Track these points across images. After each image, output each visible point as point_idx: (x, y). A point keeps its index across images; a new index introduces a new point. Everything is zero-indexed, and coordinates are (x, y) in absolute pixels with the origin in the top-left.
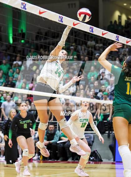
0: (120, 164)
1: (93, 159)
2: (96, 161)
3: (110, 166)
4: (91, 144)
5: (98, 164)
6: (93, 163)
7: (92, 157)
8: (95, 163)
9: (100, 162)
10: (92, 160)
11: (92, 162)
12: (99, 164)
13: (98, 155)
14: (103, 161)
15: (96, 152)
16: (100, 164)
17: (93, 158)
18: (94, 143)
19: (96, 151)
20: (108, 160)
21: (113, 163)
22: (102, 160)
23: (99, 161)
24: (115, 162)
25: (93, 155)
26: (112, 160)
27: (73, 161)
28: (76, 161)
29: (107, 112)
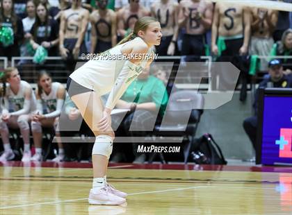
0: (272, 171)
1: (201, 157)
2: (209, 163)
3: (247, 175)
4: (197, 117)
5: (215, 170)
6: (202, 168)
7: (198, 154)
8: (204, 169)
9: (220, 166)
10: (197, 162)
11: (197, 166)
12: (217, 172)
13: (215, 146)
14: (228, 164)
15: (209, 139)
16: (221, 170)
17: (202, 155)
18: (202, 116)
19: (210, 136)
20: (240, 161)
21: (254, 169)
22: (226, 160)
23: (217, 163)
24: (260, 166)
25: (201, 148)
26: (252, 162)
27: (146, 163)
28: (154, 163)
29: (237, 33)
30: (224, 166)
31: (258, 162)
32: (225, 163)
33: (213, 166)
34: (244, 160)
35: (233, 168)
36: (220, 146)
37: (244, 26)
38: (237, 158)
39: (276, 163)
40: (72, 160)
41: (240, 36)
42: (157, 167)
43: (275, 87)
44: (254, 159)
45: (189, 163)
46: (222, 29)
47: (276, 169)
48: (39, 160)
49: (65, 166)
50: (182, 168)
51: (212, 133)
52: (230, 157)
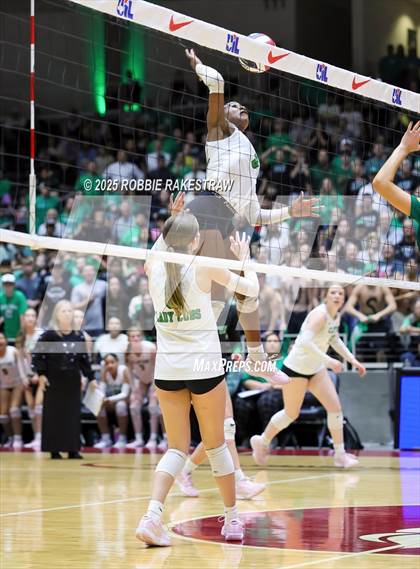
0: (412, 456)
3: (388, 461)
9: (356, 450)
13: (351, 430)
14: (365, 449)
16: (358, 454)
19: (346, 419)
20: (377, 444)
21: (396, 455)
22: (364, 444)
23: (353, 448)
24: (397, 450)
26: (390, 446)
27: (279, 448)
28: (288, 448)
30: (361, 452)
31: (396, 446)
32: (361, 448)
34: (382, 444)
35: (371, 454)
36: (356, 428)
38: (375, 441)
42: (290, 453)
43: (413, 365)
44: (392, 443)
45: (325, 449)
47: (414, 453)
50: (316, 453)
51: (348, 415)
52: (367, 441)
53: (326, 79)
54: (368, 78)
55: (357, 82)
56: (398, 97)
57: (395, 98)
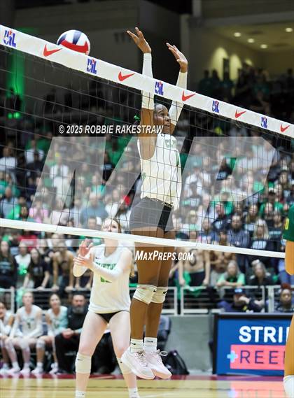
2: (175, 374)
3: (208, 383)
4: (165, 337)
5: (180, 379)
9: (183, 376)
12: (182, 381)
13: (180, 360)
14: (190, 375)
15: (175, 354)
16: (185, 379)
17: (169, 367)
18: (169, 336)
19: (176, 352)
20: (200, 371)
21: (213, 379)
22: (189, 370)
23: (181, 374)
24: (215, 376)
25: (169, 361)
26: (209, 372)
29: (199, 268)
30: (187, 376)
31: (214, 372)
32: (187, 373)
33: (178, 376)
34: (204, 371)
35: (195, 378)
36: (184, 359)
37: (204, 263)
38: (198, 368)
39: (228, 373)
40: (64, 371)
41: (202, 270)
43: (226, 311)
44: (211, 370)
46: (187, 265)
47: (228, 378)
48: (40, 373)
49: (60, 377)
51: (178, 349)
52: (192, 368)
53: (162, 93)
54: (195, 93)
55: (185, 95)
56: (217, 107)
57: (214, 107)
